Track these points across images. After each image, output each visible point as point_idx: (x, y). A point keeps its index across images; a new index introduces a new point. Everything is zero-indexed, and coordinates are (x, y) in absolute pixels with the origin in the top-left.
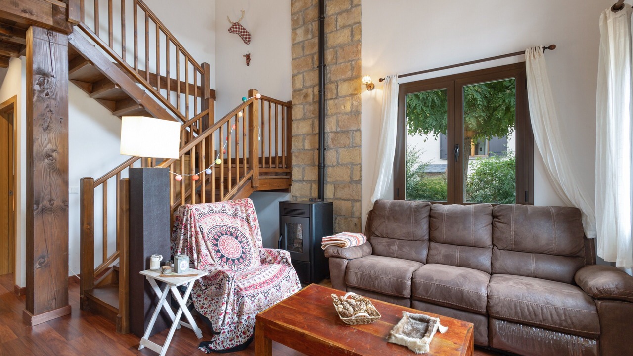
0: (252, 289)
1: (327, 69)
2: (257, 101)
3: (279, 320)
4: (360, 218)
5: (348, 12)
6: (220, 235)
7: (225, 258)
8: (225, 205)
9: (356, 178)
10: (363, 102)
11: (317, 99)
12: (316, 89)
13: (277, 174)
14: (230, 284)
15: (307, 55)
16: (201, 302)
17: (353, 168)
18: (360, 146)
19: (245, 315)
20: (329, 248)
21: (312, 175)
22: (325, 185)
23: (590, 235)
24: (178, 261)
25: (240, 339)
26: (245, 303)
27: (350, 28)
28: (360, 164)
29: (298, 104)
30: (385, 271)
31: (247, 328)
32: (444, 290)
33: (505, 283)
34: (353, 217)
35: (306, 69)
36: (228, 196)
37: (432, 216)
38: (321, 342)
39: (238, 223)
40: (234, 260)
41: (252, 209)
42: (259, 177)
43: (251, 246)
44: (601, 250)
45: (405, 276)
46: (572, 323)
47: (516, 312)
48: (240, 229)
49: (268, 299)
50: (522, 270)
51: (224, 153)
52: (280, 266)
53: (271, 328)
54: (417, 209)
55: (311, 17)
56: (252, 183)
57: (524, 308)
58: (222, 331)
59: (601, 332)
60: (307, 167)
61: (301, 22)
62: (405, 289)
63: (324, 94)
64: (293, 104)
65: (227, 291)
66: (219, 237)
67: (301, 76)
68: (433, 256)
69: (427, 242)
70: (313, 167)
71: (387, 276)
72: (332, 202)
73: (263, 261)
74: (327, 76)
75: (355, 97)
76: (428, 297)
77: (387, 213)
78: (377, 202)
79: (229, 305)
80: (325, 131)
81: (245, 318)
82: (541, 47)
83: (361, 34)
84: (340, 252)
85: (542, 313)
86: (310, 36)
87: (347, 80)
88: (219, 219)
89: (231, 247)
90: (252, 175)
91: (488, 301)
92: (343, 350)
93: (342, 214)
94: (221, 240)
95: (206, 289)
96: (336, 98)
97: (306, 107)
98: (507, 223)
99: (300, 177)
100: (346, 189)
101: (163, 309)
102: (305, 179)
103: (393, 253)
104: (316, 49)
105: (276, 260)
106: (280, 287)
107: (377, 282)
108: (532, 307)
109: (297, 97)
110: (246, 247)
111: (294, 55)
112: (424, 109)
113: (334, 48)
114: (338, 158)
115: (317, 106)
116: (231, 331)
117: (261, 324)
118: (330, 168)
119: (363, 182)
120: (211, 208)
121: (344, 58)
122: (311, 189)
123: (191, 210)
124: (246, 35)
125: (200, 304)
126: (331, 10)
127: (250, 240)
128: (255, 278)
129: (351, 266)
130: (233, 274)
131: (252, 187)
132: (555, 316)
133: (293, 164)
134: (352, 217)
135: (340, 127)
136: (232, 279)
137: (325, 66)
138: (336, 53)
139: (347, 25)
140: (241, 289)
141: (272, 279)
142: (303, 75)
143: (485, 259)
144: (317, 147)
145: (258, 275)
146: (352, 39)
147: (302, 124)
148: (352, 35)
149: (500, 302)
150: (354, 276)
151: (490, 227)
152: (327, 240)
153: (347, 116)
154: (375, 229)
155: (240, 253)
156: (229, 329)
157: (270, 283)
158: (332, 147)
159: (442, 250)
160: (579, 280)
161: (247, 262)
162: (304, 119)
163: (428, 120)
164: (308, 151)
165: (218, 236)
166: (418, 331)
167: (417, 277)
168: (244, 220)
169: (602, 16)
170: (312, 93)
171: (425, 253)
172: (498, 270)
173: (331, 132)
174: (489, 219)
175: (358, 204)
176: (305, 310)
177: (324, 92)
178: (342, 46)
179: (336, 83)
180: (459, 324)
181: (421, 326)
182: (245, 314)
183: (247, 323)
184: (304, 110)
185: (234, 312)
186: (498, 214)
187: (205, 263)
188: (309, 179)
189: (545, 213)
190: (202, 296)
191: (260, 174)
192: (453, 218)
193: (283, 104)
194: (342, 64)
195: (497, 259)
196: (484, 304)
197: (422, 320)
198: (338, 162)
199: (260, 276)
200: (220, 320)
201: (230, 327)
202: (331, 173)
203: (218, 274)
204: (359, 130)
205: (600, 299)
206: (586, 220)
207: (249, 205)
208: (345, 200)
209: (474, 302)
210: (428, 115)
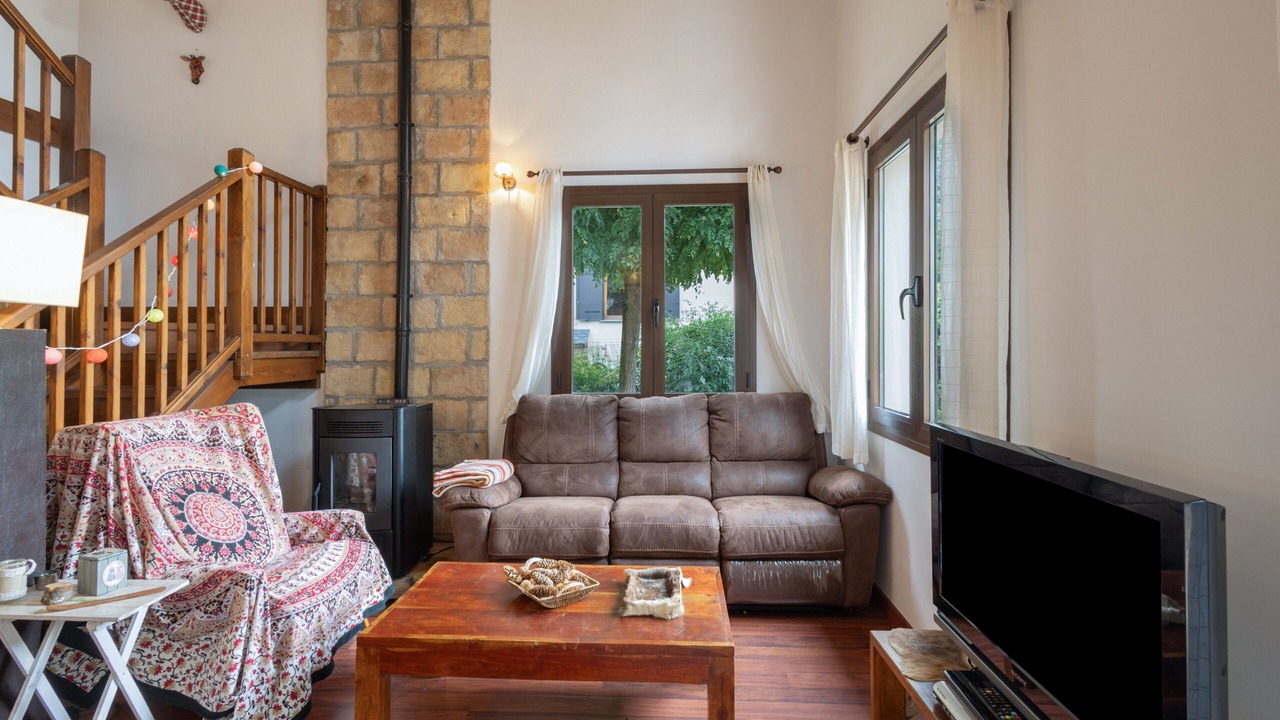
0: (306, 596)
1: (415, 134)
2: (251, 178)
3: (414, 632)
4: (485, 432)
5: (462, 30)
6: (185, 494)
7: (209, 543)
8: (184, 421)
9: (477, 355)
10: (492, 208)
11: (393, 190)
12: (391, 172)
13: (286, 346)
14: (254, 596)
15: (367, 95)
16: (153, 660)
17: (472, 336)
18: (486, 294)
19: (294, 657)
20: (452, 491)
21: (380, 348)
22: (410, 371)
23: (821, 429)
24: (99, 564)
25: (285, 711)
26: (295, 630)
27: (468, 63)
28: (486, 328)
29: (344, 196)
30: (565, 518)
31: (299, 684)
32: (661, 532)
33: (739, 507)
34: (472, 432)
35: (364, 123)
36: (180, 400)
37: (623, 418)
38: (516, 644)
39: (224, 462)
40: (232, 547)
41: (257, 427)
42: (253, 354)
43: (264, 510)
44: (837, 446)
45: (599, 521)
46: (817, 543)
47: (756, 544)
48: (231, 475)
49: (335, 613)
50: (750, 487)
51: (169, 295)
52: (345, 543)
53: (396, 653)
54: (598, 408)
55: (377, 17)
56: (236, 368)
57: (765, 536)
58: (239, 705)
59: (845, 548)
60: (365, 333)
61: (352, 20)
62: (599, 543)
63: (410, 182)
64: (329, 192)
65: (246, 613)
66: (184, 498)
67: (351, 136)
68: (628, 483)
69: (615, 464)
70: (381, 333)
71: (569, 526)
72: (431, 405)
73: (295, 541)
74: (415, 148)
75: (478, 198)
76: (638, 548)
77: (545, 417)
78: (523, 400)
79: (252, 643)
80: (412, 258)
81: (295, 662)
82: (766, 167)
83: (489, 80)
84: (476, 496)
85: (786, 538)
86: (374, 56)
87: (460, 162)
88: (174, 456)
89: (220, 519)
90: (239, 350)
91: (721, 536)
92: (559, 646)
93: (448, 426)
94: (191, 504)
95: (174, 621)
96: (436, 195)
97: (363, 204)
98: (729, 421)
99: (347, 354)
100: (455, 378)
101: (36, 700)
102: (360, 357)
103: (561, 489)
104: (391, 86)
105: (329, 532)
106: (356, 586)
107: (551, 540)
108: (774, 532)
109: (342, 180)
110: (252, 514)
111: (334, 87)
112: (579, 231)
113: (431, 93)
114: (439, 315)
115: (392, 207)
116: (259, 700)
117: (373, 651)
118: (421, 335)
119: (492, 363)
120: (149, 431)
121: (454, 118)
122: (374, 379)
123: (116, 435)
124: (195, 10)
125: (150, 663)
126: (424, 16)
127: (259, 498)
128: (304, 575)
129: (499, 520)
130: (259, 572)
131: (237, 377)
132: (800, 539)
133: (328, 324)
134: (469, 432)
135: (445, 254)
136: (256, 583)
137: (412, 125)
138: (436, 104)
139: (461, 54)
140: (280, 603)
141: (341, 570)
142: (357, 134)
143: (702, 479)
144: (392, 289)
145: (306, 567)
146: (470, 84)
147: (352, 239)
148: (471, 77)
149: (736, 533)
150: (507, 536)
151: (706, 428)
152: (445, 477)
153: (460, 233)
154: (524, 449)
155: (243, 527)
156: (254, 697)
157: (339, 579)
158: (427, 292)
159: (640, 472)
160: (815, 488)
161: (263, 547)
162: (358, 230)
163: (585, 251)
164: (366, 298)
165: (179, 495)
166: (657, 590)
167: (618, 518)
168: (240, 453)
169: (837, 146)
170: (379, 177)
171: (612, 483)
172: (721, 492)
173: (424, 261)
174: (704, 415)
175: (481, 405)
176: (455, 605)
177: (411, 178)
178: (450, 95)
179: (436, 165)
180: (703, 572)
181: (659, 584)
182: (294, 653)
183: (299, 674)
184: (358, 211)
185: (267, 656)
186: (717, 408)
187: (166, 562)
188: (370, 357)
189: (772, 402)
190: (155, 644)
191: (258, 346)
192: (657, 418)
193: (305, 190)
194: (450, 129)
195: (718, 476)
196: (717, 541)
197: (657, 576)
198: (439, 324)
199: (311, 569)
200: (232, 681)
201: (258, 691)
202: (422, 346)
203: (213, 580)
204: (485, 263)
205: (843, 506)
206: (815, 409)
207: (250, 418)
208: (454, 399)
209: (704, 541)
210: (585, 242)
